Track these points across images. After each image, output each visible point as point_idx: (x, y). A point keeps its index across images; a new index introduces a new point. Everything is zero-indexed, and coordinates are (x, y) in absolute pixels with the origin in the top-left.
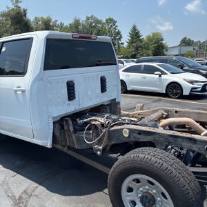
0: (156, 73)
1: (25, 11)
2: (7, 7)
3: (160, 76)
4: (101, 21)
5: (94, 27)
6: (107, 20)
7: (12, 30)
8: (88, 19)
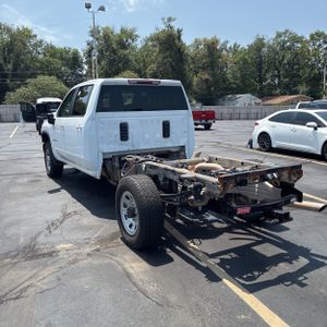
0: (308, 124)
1: (179, 32)
2: (157, 29)
3: (316, 129)
4: (301, 38)
5: (289, 48)
6: (312, 37)
7: (160, 59)
8: (279, 35)
